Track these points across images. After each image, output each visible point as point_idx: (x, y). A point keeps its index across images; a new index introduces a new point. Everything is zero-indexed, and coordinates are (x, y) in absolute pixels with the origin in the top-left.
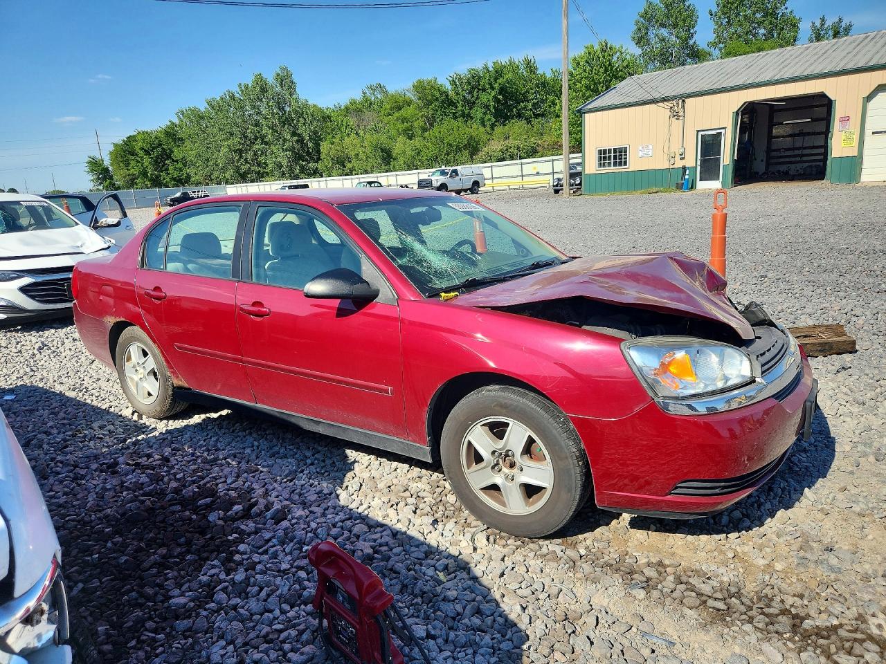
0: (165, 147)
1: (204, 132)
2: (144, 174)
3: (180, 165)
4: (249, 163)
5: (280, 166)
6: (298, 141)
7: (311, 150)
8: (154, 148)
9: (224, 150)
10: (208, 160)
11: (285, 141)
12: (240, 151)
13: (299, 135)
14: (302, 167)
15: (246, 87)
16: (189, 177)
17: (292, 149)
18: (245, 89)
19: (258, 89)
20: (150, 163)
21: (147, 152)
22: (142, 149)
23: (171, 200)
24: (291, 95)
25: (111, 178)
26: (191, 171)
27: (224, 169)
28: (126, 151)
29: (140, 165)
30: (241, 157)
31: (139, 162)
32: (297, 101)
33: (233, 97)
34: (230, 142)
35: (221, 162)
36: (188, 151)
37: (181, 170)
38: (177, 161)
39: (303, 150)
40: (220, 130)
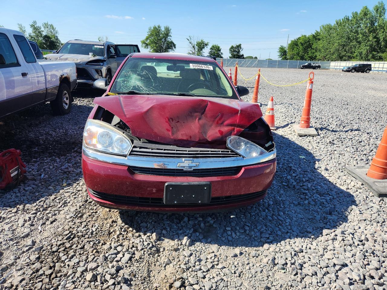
0: (311, 42)
1: (330, 36)
2: (298, 54)
3: (314, 51)
4: (346, 51)
5: (361, 54)
6: (376, 41)
7: (382, 46)
8: (306, 43)
9: (336, 44)
10: (327, 49)
11: (369, 41)
12: (344, 45)
13: (378, 38)
14: (373, 55)
15: (356, 13)
16: (316, 56)
17: (371, 46)
18: (355, 15)
19: (363, 14)
20: (302, 49)
21: (302, 44)
22: (301, 43)
23: (303, 66)
24: (380, 16)
25: (286, 55)
26: (317, 54)
27: (333, 54)
28: (294, 44)
29: (298, 50)
30: (344, 48)
31: (298, 48)
32: (383, 20)
33: (348, 19)
34: (340, 41)
35: (332, 50)
36: (319, 45)
37: (314, 53)
38: (313, 49)
39: (378, 47)
40: (338, 35)
